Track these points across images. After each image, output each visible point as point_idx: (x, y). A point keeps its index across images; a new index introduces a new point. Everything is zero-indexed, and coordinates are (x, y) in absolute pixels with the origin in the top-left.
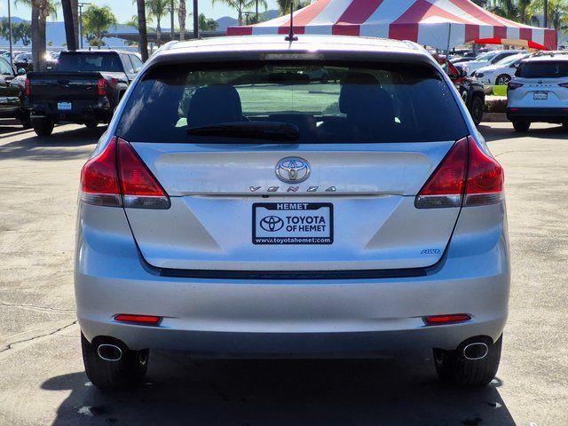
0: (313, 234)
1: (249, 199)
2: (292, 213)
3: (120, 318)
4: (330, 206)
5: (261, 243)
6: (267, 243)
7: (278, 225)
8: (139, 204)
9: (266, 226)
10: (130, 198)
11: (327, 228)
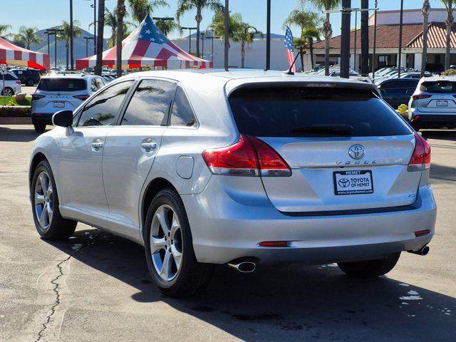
0: (364, 188)
1: (331, 169)
2: (353, 177)
3: (262, 244)
4: (370, 172)
5: (340, 194)
6: (343, 194)
7: (347, 184)
8: (271, 174)
9: (341, 184)
10: (264, 171)
11: (370, 184)
